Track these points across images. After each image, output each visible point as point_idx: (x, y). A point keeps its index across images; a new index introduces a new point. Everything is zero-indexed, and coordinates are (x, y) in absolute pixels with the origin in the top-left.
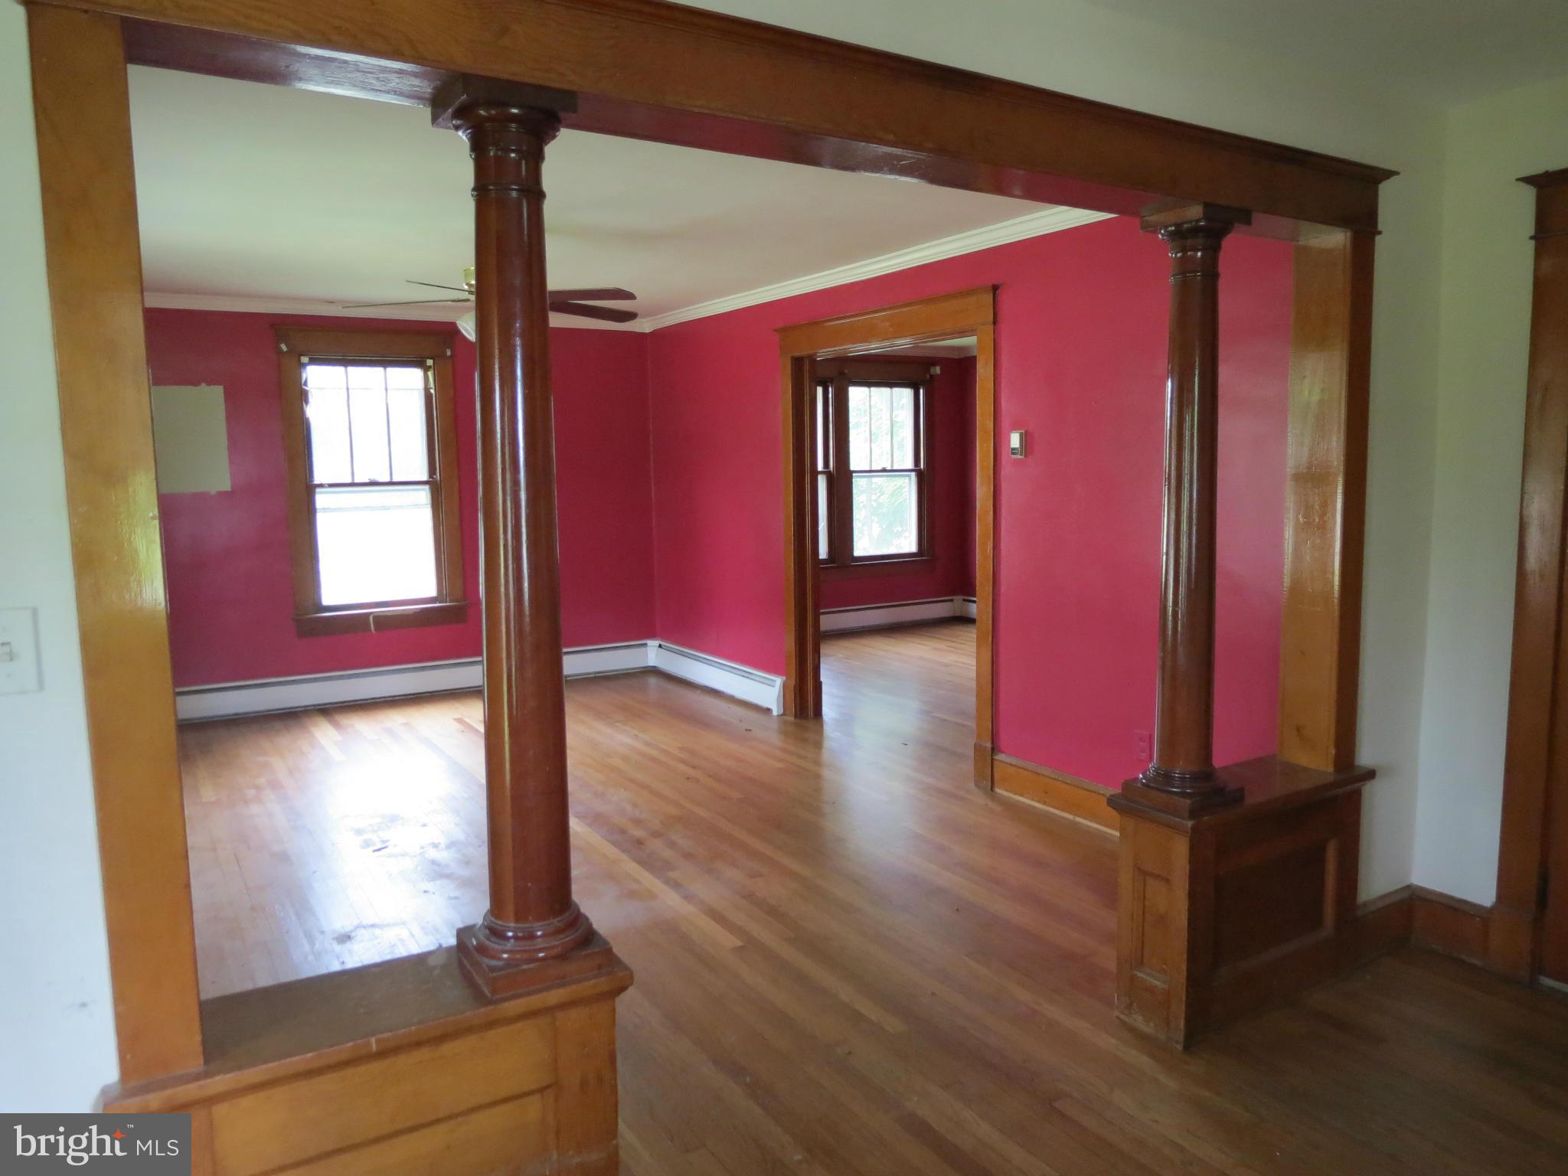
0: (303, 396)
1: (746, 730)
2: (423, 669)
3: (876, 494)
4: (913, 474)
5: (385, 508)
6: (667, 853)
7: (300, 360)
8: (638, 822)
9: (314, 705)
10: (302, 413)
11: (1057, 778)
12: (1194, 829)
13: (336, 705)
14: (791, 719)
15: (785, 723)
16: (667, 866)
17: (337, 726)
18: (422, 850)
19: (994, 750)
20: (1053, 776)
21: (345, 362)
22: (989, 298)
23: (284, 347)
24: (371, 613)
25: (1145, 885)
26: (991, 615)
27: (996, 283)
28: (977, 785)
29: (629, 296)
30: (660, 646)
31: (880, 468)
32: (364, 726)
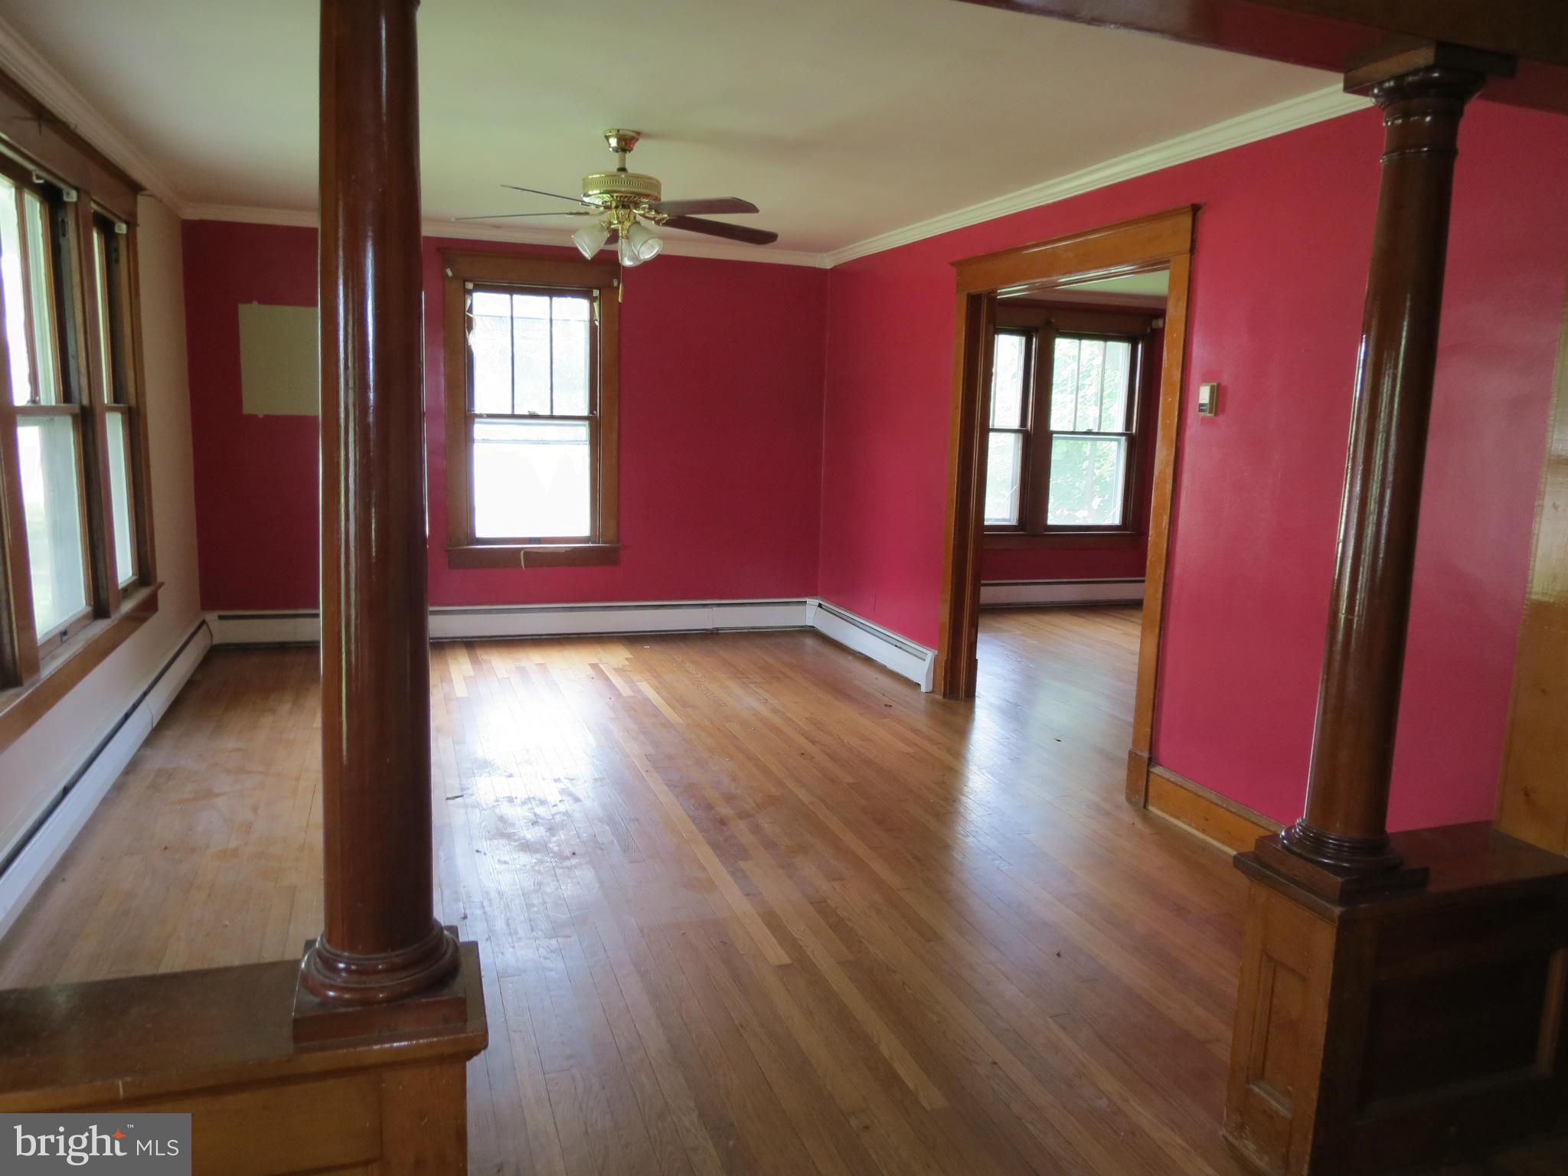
0: (468, 324)
1: (886, 705)
2: (571, 609)
3: (1099, 461)
4: (1123, 438)
5: (544, 442)
6: (746, 838)
7: (464, 286)
8: (729, 798)
9: (462, 638)
10: (465, 340)
11: (1220, 803)
12: (1341, 917)
13: (485, 639)
14: (939, 697)
15: (934, 702)
16: (743, 853)
17: (475, 661)
18: (495, 804)
19: (1152, 761)
20: (1216, 801)
21: (511, 290)
22: (1186, 221)
23: (449, 273)
24: (523, 548)
25: (1274, 979)
26: (1160, 602)
27: (1198, 201)
28: (1128, 799)
29: (750, 208)
30: (820, 606)
31: (1084, 430)
32: (501, 664)
